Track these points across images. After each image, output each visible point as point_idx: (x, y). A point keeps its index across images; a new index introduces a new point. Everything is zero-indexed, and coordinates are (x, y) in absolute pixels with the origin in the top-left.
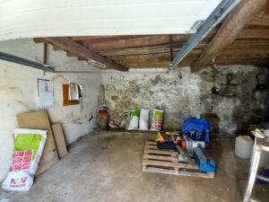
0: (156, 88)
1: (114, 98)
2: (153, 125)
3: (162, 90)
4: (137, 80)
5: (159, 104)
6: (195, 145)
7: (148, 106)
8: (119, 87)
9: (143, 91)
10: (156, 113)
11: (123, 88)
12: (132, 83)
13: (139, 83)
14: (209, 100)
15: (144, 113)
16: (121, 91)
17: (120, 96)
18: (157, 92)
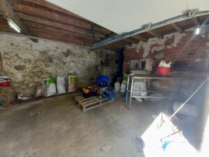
0: (68, 59)
1: (18, 68)
2: (70, 87)
3: (73, 61)
4: (49, 51)
5: (71, 71)
6: (104, 89)
7: (62, 74)
8: (26, 56)
9: (55, 61)
10: (71, 78)
11: (31, 57)
12: (43, 53)
13: (51, 53)
14: (100, 68)
15: (60, 79)
16: (30, 61)
17: (29, 66)
18: (69, 62)
